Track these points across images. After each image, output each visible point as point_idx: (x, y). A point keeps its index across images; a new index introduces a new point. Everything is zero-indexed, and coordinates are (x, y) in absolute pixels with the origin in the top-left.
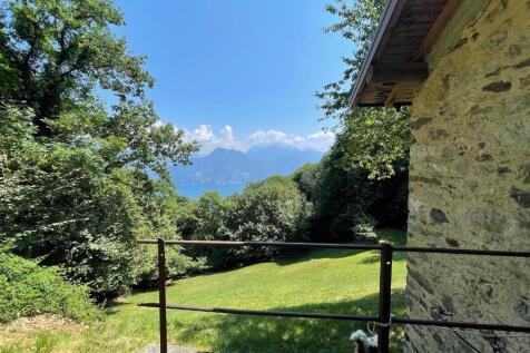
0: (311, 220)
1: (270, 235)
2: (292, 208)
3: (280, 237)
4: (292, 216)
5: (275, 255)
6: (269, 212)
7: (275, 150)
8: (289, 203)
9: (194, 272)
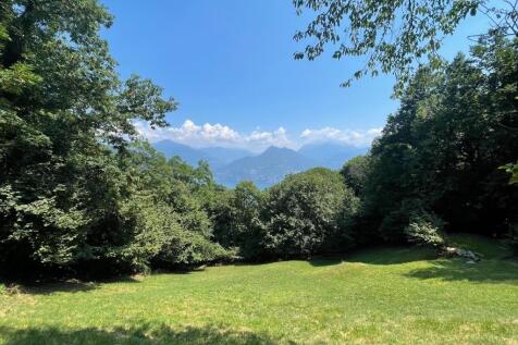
0: (356, 217)
1: (306, 231)
2: (333, 202)
3: (318, 235)
4: (331, 212)
5: (312, 254)
6: (304, 205)
7: (327, 147)
8: (329, 196)
9: (226, 261)
